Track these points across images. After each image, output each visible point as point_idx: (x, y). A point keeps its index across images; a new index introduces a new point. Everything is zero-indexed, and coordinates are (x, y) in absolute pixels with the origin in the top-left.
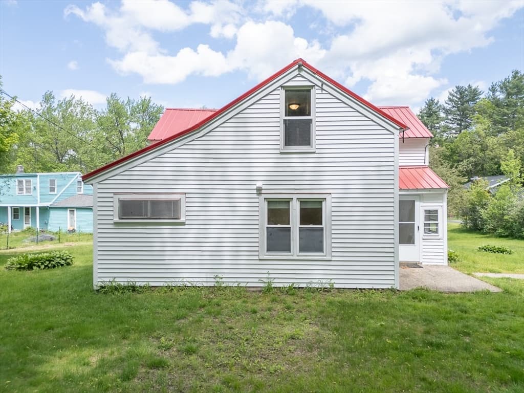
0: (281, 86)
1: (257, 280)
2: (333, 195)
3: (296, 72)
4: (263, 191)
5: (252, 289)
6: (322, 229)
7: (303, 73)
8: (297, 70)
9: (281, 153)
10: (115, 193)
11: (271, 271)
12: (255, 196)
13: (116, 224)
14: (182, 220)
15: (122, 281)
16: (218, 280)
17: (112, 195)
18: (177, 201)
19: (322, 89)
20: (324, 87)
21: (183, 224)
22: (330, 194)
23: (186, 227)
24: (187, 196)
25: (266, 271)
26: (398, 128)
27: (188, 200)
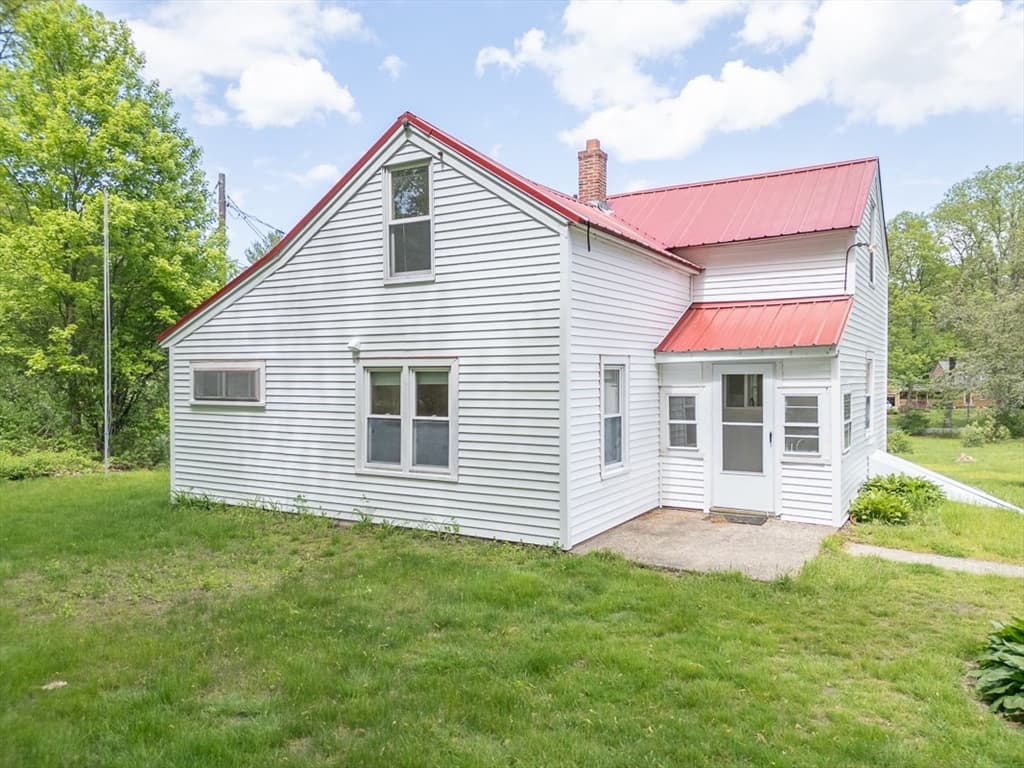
0: (385, 167)
1: (351, 509)
2: (462, 361)
3: (403, 139)
4: (362, 355)
5: (346, 524)
6: (446, 424)
7: (413, 139)
8: (404, 135)
9: (386, 286)
10: (191, 361)
11: (368, 495)
12: (351, 363)
13: (193, 406)
14: (262, 403)
15: (198, 494)
16: (299, 503)
17: (187, 364)
18: (254, 372)
19: (443, 163)
20: (446, 158)
21: (262, 409)
22: (457, 357)
23: (268, 414)
24: (268, 363)
25: (360, 495)
26: (565, 221)
27: (269, 370)
